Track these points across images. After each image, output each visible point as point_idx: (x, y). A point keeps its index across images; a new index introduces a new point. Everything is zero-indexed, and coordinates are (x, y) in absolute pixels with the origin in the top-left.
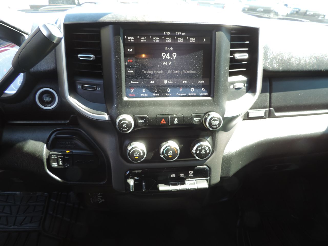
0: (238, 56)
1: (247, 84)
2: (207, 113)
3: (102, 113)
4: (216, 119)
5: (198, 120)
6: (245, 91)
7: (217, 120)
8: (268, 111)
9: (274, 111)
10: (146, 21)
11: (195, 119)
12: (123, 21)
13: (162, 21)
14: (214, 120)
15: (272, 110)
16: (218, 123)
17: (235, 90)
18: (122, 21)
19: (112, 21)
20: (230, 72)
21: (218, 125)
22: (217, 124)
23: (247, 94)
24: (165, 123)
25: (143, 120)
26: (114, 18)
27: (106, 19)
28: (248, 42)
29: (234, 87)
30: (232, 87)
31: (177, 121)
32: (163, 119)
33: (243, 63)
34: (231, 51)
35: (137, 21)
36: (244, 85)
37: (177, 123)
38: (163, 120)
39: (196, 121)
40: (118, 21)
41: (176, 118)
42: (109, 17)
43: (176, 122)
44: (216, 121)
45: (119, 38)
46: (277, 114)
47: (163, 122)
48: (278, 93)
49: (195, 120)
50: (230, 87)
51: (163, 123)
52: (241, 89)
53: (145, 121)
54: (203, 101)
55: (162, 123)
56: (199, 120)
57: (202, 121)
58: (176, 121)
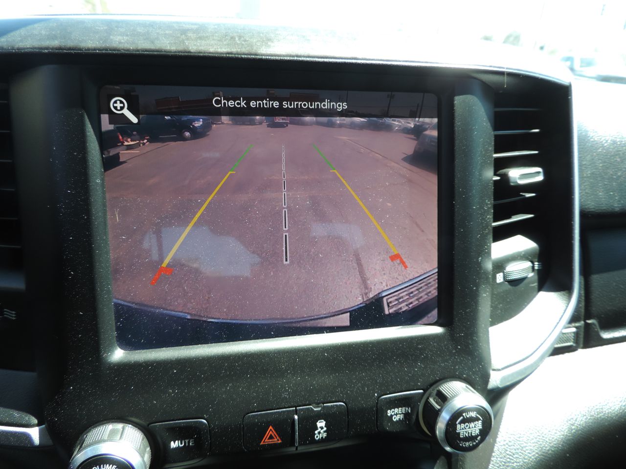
0: (517, 175)
1: (538, 262)
2: (431, 385)
3: (16, 415)
4: (473, 414)
5: (402, 417)
6: (536, 284)
7: (477, 419)
8: (583, 329)
9: (598, 328)
10: (190, 52)
11: (389, 413)
12: (95, 49)
13: (256, 55)
14: (464, 421)
15: (593, 324)
16: (481, 427)
17: (509, 287)
18: (89, 49)
19: (47, 48)
20: (496, 229)
21: (479, 438)
22: (478, 432)
23: (541, 293)
24: (277, 440)
25: (189, 437)
26: (54, 37)
27: (21, 41)
28: (537, 130)
29: (504, 277)
30: (500, 278)
31: (325, 429)
32: (271, 428)
33: (528, 195)
34: (497, 159)
35: (153, 51)
36: (533, 267)
37: (325, 435)
38: (271, 432)
39: (396, 419)
40: (70, 49)
41: (319, 416)
42: (36, 32)
43: (319, 433)
44: (472, 425)
45: (82, 116)
46: (606, 335)
47: (271, 437)
48: (606, 276)
49: (392, 416)
50: (495, 278)
51: (271, 441)
52: (526, 281)
53: (195, 442)
54: (418, 344)
55: (266, 441)
56: (406, 415)
57: (414, 417)
58: (319, 429)
